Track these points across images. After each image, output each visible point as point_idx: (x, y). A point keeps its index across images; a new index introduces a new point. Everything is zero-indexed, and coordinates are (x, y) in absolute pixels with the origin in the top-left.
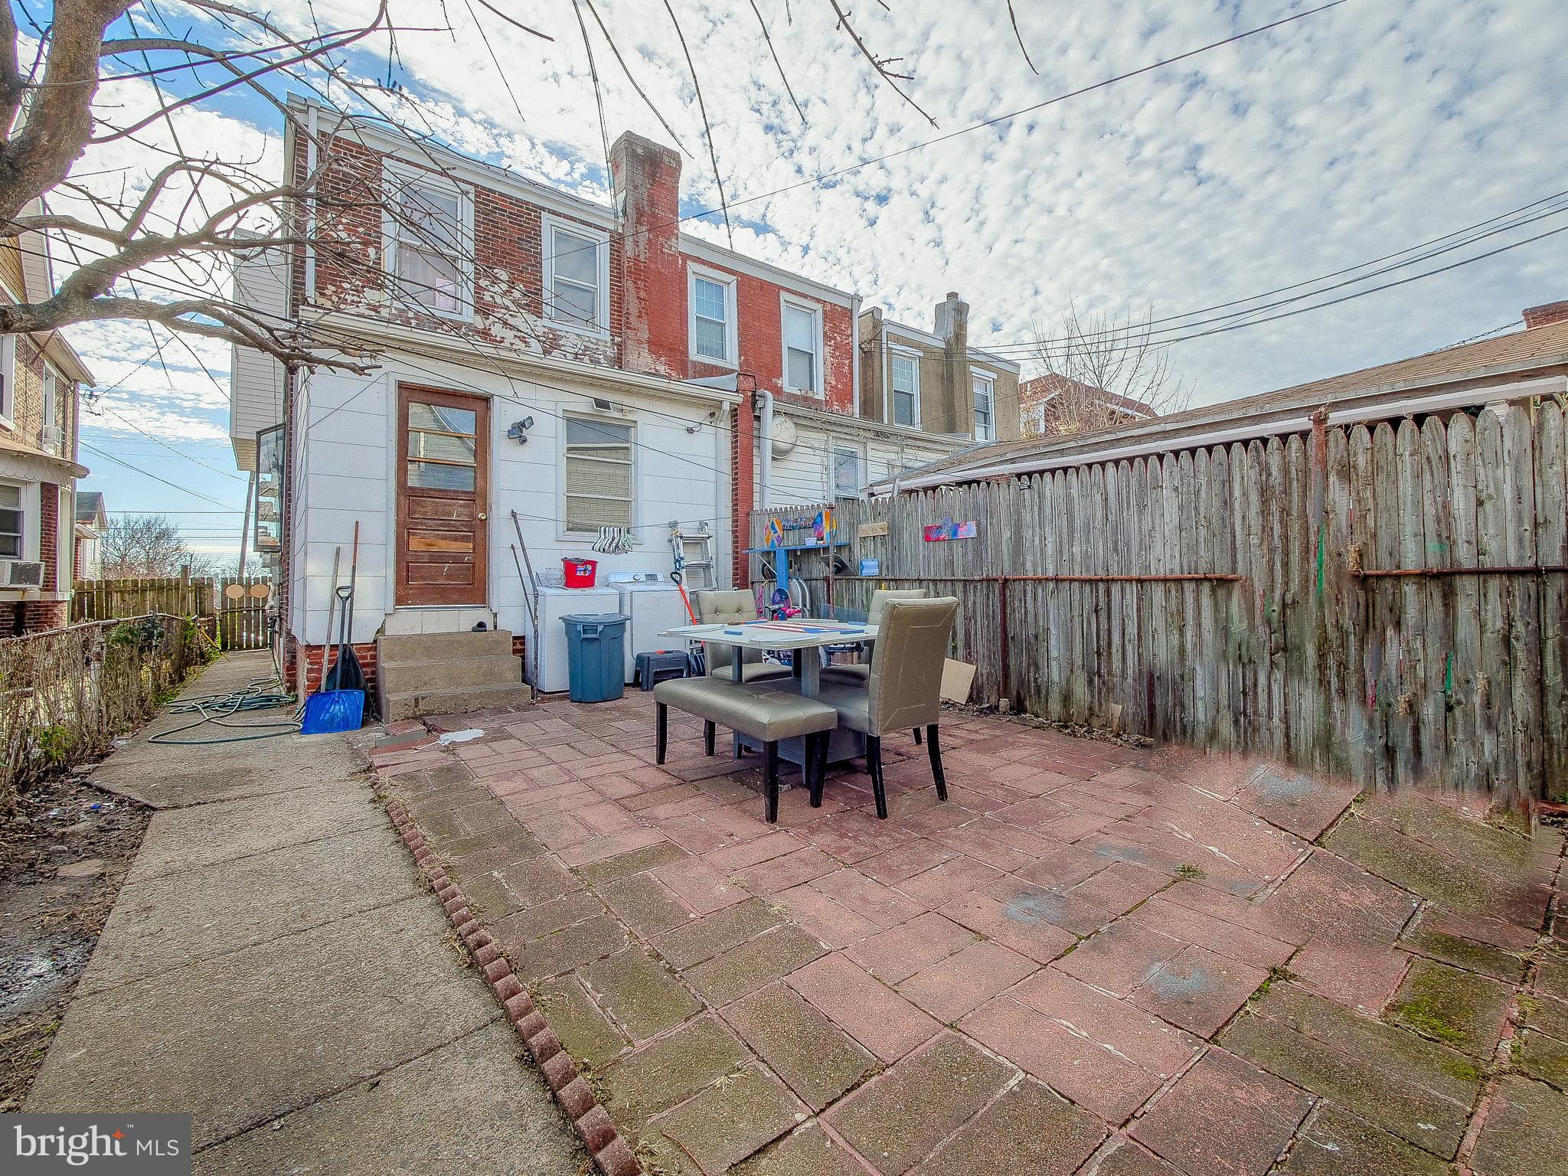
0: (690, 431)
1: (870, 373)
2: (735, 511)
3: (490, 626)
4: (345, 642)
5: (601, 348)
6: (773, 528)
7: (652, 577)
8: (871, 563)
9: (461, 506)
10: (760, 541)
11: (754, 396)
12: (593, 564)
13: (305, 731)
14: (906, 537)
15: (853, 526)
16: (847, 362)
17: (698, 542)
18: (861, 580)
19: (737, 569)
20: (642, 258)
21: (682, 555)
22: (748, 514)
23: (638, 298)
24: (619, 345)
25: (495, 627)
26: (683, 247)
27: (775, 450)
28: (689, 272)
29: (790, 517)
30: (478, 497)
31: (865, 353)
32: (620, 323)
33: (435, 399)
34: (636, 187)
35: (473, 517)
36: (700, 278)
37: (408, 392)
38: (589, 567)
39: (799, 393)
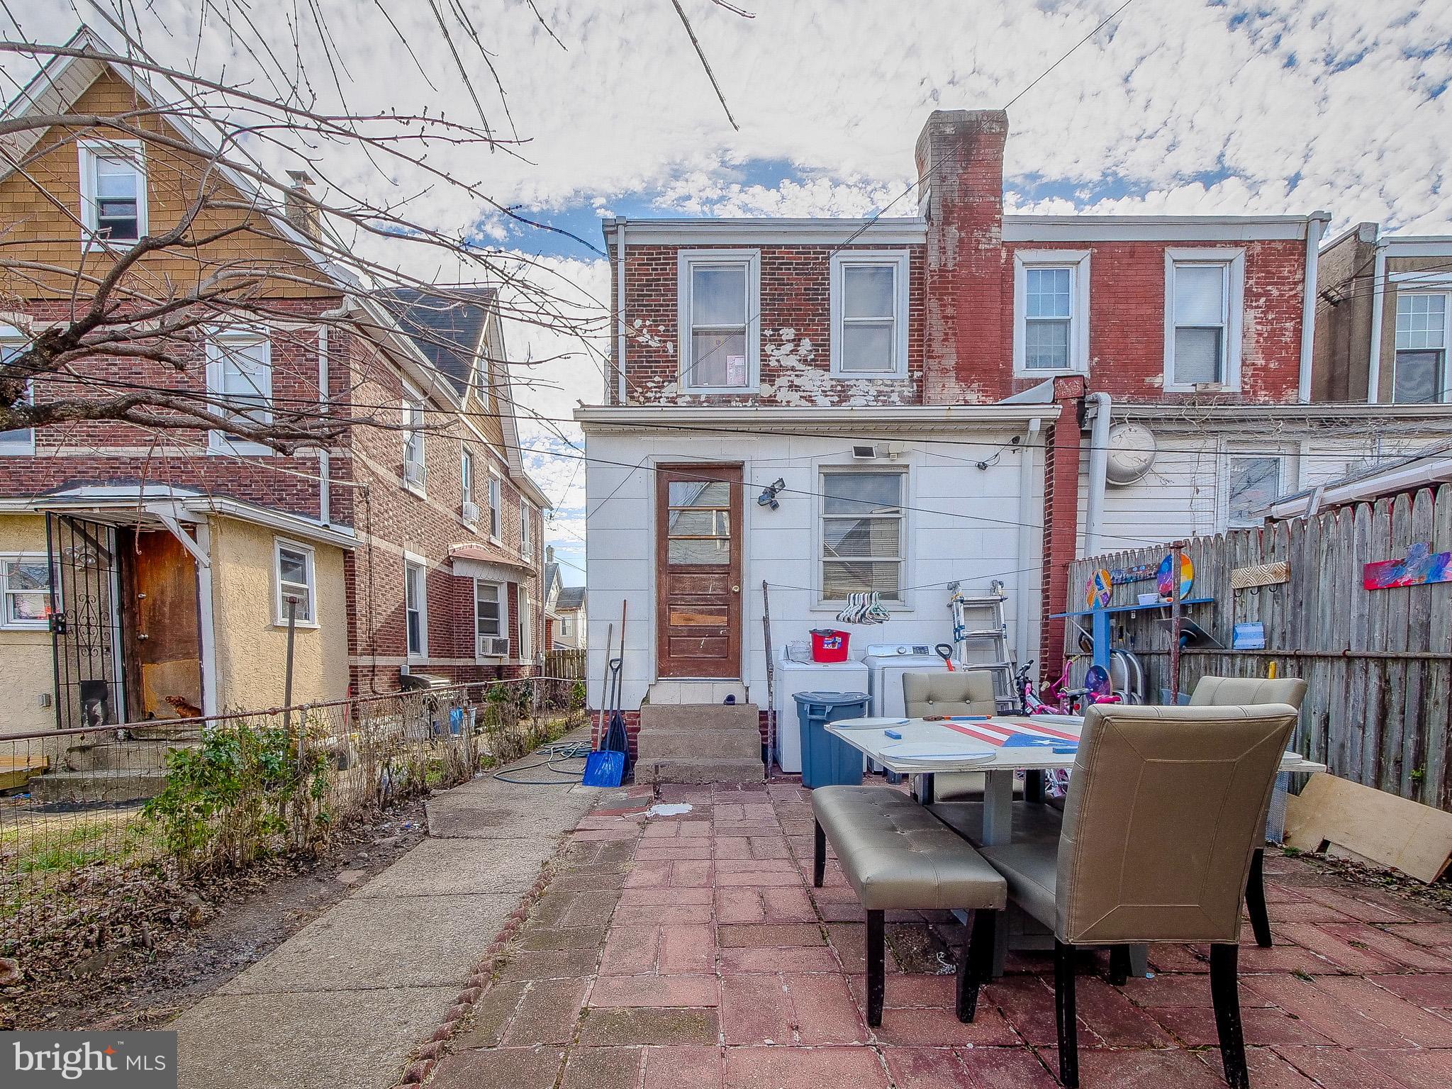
0: (982, 466)
1: (1342, 332)
2: (1047, 563)
3: (740, 699)
4: (615, 708)
5: (897, 389)
6: (1098, 583)
7: (921, 650)
8: (1250, 629)
9: (716, 580)
10: (1079, 602)
11: (1081, 403)
12: (845, 636)
13: (585, 782)
14: (1324, 583)
15: (1221, 573)
16: (1289, 325)
17: (988, 607)
18: (1233, 656)
19: (1046, 639)
20: (950, 267)
21: (962, 623)
22: (1065, 567)
23: (944, 317)
24: (920, 380)
25: (747, 700)
26: (1008, 234)
27: (1110, 473)
28: (1017, 263)
29: (1123, 565)
30: (732, 570)
31: (1335, 304)
32: (920, 354)
33: (693, 475)
34: (943, 179)
35: (728, 591)
36: (1035, 267)
37: (668, 472)
38: (839, 639)
39: (1193, 390)
